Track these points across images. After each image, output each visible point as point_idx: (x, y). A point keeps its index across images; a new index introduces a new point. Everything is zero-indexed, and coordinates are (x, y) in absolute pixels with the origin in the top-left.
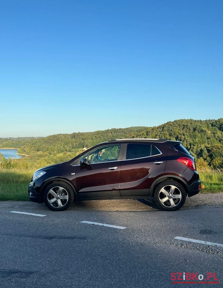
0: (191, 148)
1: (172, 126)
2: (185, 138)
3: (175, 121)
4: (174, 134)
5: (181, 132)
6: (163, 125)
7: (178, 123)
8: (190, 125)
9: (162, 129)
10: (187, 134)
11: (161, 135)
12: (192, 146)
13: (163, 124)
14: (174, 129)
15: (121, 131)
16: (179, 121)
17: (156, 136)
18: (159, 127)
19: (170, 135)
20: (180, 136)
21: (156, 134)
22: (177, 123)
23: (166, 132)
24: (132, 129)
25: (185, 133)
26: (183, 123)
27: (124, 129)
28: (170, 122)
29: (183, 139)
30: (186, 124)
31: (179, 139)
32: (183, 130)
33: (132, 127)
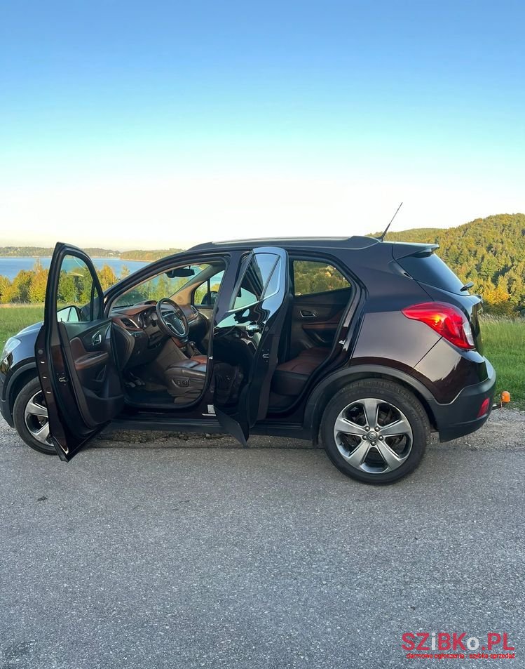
0: (513, 265)
1: (482, 227)
2: (503, 249)
3: (488, 218)
4: (485, 241)
5: (498, 237)
6: (466, 225)
7: (494, 220)
8: (515, 224)
9: (463, 232)
10: (509, 240)
11: (460, 243)
12: (516, 263)
13: (467, 223)
14: (484, 232)
15: (393, 236)
16: (497, 217)
17: (452, 244)
18: (460, 228)
19: (478, 243)
20: (494, 245)
21: (453, 240)
22: (492, 221)
23: (471, 238)
24: (412, 232)
25: (505, 239)
26: (504, 221)
27: (398, 233)
28: (480, 220)
29: (500, 249)
30: (508, 223)
31: (492, 249)
32: (501, 233)
33: (413, 230)
